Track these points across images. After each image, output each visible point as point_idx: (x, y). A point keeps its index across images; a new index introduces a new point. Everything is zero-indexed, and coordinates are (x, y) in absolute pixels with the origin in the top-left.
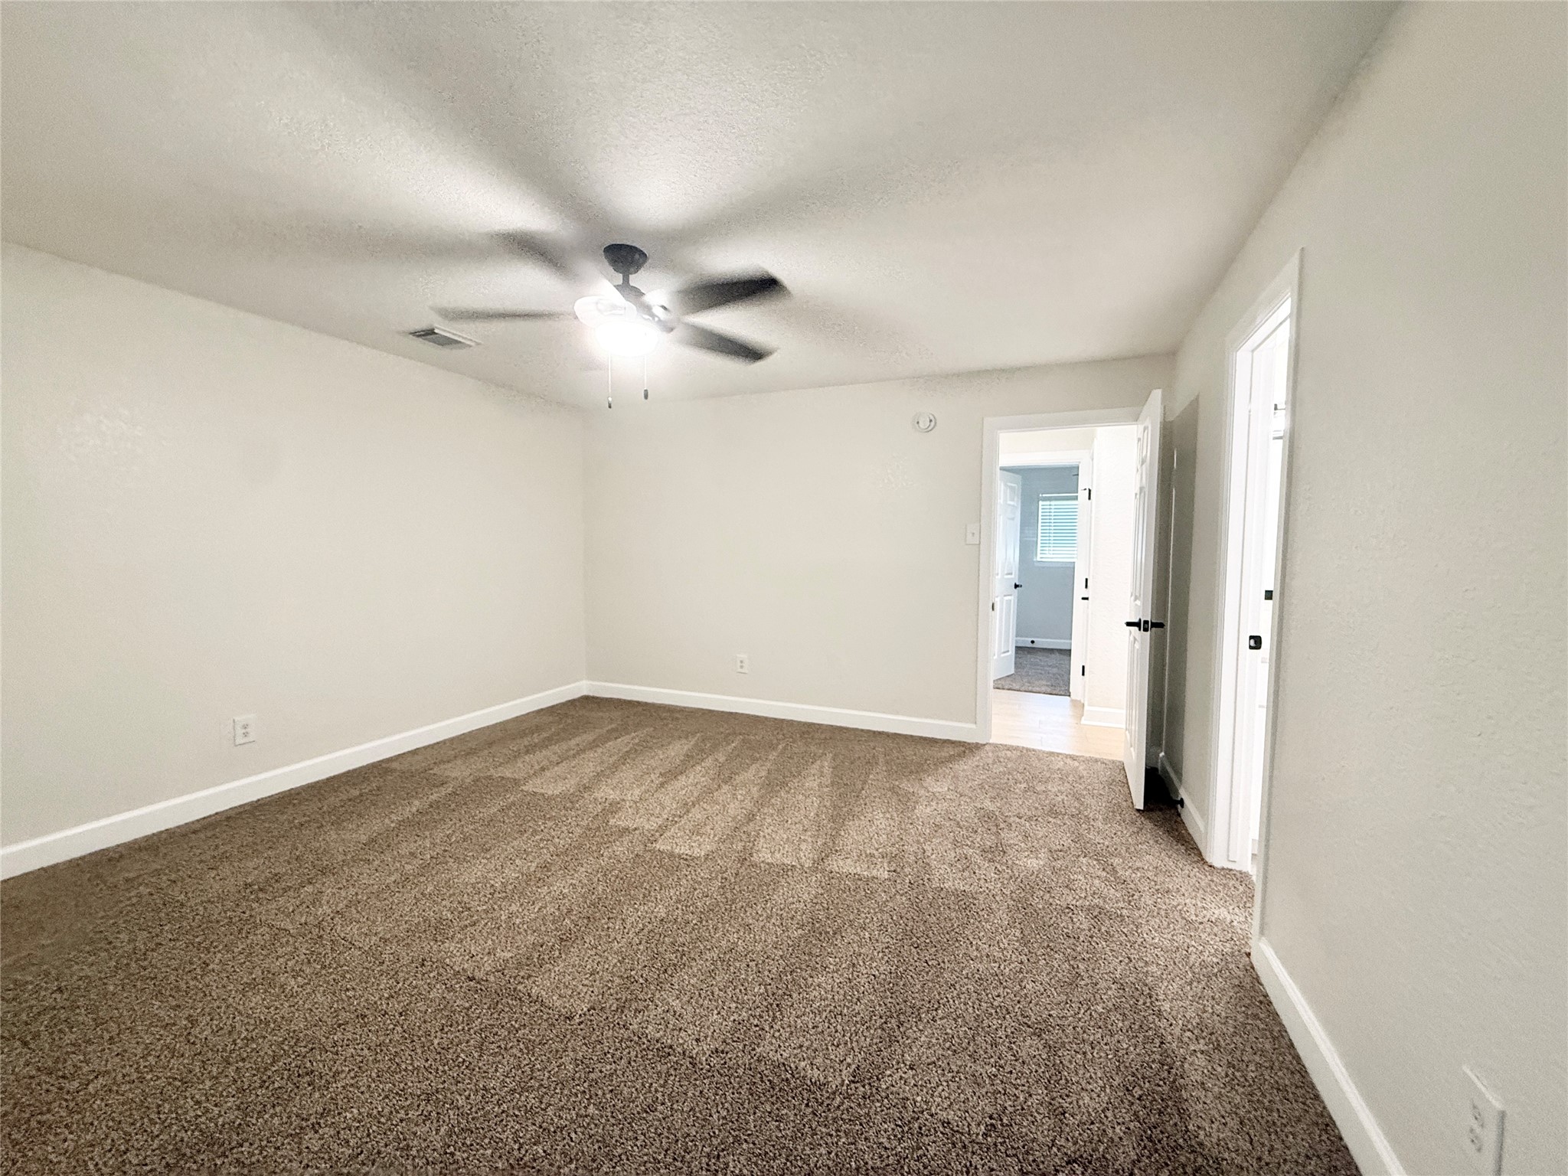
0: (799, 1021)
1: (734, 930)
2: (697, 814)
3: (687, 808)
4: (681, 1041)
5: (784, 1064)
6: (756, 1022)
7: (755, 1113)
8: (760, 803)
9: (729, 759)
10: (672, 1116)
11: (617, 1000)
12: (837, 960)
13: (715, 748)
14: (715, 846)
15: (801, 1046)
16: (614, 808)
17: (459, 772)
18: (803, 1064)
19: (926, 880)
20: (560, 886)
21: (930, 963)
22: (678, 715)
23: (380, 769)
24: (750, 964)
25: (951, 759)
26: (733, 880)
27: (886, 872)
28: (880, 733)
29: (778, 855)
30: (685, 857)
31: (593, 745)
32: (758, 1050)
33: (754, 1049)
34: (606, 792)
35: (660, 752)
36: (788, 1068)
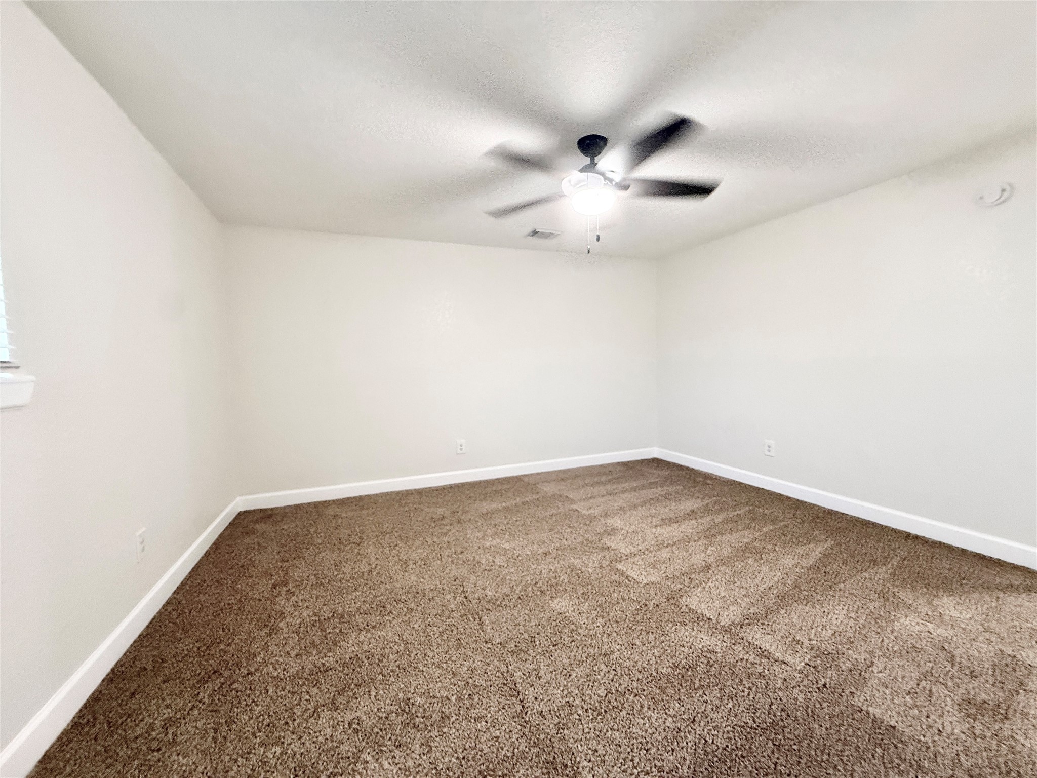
0: (610, 732)
1: (620, 643)
2: (665, 554)
3: (661, 546)
4: (527, 693)
5: (573, 754)
6: (580, 712)
7: (527, 770)
8: (721, 562)
9: (725, 522)
10: (485, 732)
11: (516, 646)
12: (683, 709)
13: (719, 511)
14: (659, 579)
15: (596, 751)
16: (612, 532)
17: (549, 489)
18: (586, 763)
19: (847, 692)
20: (544, 568)
21: (779, 768)
22: (709, 482)
23: (517, 480)
24: (612, 671)
25: (1010, 588)
26: (651, 609)
27: (803, 664)
28: (916, 537)
29: (703, 606)
30: (630, 579)
31: (634, 489)
32: (566, 732)
33: (563, 729)
34: (616, 522)
35: (674, 504)
36: (573, 759)
